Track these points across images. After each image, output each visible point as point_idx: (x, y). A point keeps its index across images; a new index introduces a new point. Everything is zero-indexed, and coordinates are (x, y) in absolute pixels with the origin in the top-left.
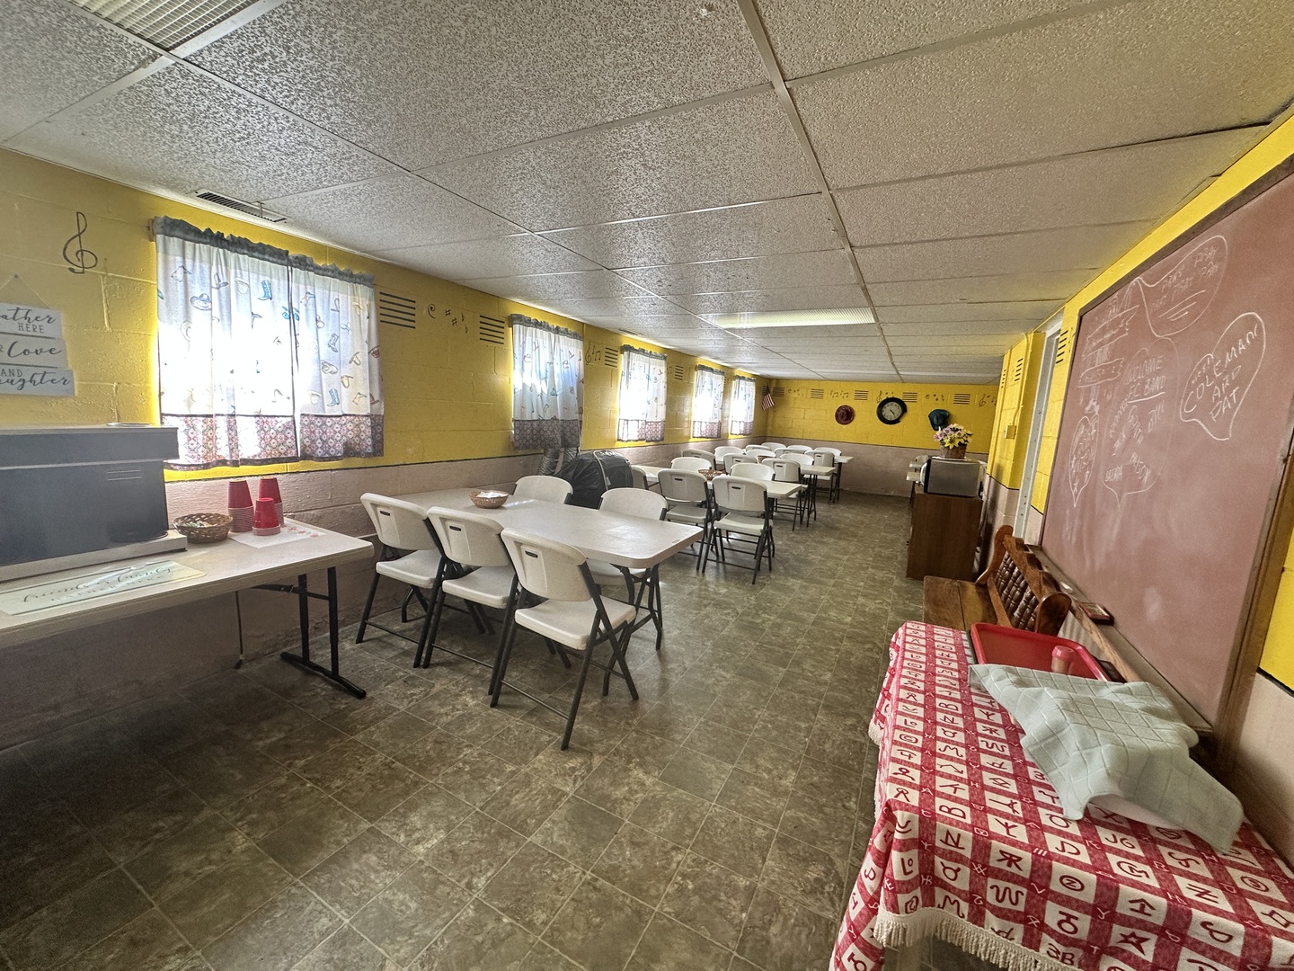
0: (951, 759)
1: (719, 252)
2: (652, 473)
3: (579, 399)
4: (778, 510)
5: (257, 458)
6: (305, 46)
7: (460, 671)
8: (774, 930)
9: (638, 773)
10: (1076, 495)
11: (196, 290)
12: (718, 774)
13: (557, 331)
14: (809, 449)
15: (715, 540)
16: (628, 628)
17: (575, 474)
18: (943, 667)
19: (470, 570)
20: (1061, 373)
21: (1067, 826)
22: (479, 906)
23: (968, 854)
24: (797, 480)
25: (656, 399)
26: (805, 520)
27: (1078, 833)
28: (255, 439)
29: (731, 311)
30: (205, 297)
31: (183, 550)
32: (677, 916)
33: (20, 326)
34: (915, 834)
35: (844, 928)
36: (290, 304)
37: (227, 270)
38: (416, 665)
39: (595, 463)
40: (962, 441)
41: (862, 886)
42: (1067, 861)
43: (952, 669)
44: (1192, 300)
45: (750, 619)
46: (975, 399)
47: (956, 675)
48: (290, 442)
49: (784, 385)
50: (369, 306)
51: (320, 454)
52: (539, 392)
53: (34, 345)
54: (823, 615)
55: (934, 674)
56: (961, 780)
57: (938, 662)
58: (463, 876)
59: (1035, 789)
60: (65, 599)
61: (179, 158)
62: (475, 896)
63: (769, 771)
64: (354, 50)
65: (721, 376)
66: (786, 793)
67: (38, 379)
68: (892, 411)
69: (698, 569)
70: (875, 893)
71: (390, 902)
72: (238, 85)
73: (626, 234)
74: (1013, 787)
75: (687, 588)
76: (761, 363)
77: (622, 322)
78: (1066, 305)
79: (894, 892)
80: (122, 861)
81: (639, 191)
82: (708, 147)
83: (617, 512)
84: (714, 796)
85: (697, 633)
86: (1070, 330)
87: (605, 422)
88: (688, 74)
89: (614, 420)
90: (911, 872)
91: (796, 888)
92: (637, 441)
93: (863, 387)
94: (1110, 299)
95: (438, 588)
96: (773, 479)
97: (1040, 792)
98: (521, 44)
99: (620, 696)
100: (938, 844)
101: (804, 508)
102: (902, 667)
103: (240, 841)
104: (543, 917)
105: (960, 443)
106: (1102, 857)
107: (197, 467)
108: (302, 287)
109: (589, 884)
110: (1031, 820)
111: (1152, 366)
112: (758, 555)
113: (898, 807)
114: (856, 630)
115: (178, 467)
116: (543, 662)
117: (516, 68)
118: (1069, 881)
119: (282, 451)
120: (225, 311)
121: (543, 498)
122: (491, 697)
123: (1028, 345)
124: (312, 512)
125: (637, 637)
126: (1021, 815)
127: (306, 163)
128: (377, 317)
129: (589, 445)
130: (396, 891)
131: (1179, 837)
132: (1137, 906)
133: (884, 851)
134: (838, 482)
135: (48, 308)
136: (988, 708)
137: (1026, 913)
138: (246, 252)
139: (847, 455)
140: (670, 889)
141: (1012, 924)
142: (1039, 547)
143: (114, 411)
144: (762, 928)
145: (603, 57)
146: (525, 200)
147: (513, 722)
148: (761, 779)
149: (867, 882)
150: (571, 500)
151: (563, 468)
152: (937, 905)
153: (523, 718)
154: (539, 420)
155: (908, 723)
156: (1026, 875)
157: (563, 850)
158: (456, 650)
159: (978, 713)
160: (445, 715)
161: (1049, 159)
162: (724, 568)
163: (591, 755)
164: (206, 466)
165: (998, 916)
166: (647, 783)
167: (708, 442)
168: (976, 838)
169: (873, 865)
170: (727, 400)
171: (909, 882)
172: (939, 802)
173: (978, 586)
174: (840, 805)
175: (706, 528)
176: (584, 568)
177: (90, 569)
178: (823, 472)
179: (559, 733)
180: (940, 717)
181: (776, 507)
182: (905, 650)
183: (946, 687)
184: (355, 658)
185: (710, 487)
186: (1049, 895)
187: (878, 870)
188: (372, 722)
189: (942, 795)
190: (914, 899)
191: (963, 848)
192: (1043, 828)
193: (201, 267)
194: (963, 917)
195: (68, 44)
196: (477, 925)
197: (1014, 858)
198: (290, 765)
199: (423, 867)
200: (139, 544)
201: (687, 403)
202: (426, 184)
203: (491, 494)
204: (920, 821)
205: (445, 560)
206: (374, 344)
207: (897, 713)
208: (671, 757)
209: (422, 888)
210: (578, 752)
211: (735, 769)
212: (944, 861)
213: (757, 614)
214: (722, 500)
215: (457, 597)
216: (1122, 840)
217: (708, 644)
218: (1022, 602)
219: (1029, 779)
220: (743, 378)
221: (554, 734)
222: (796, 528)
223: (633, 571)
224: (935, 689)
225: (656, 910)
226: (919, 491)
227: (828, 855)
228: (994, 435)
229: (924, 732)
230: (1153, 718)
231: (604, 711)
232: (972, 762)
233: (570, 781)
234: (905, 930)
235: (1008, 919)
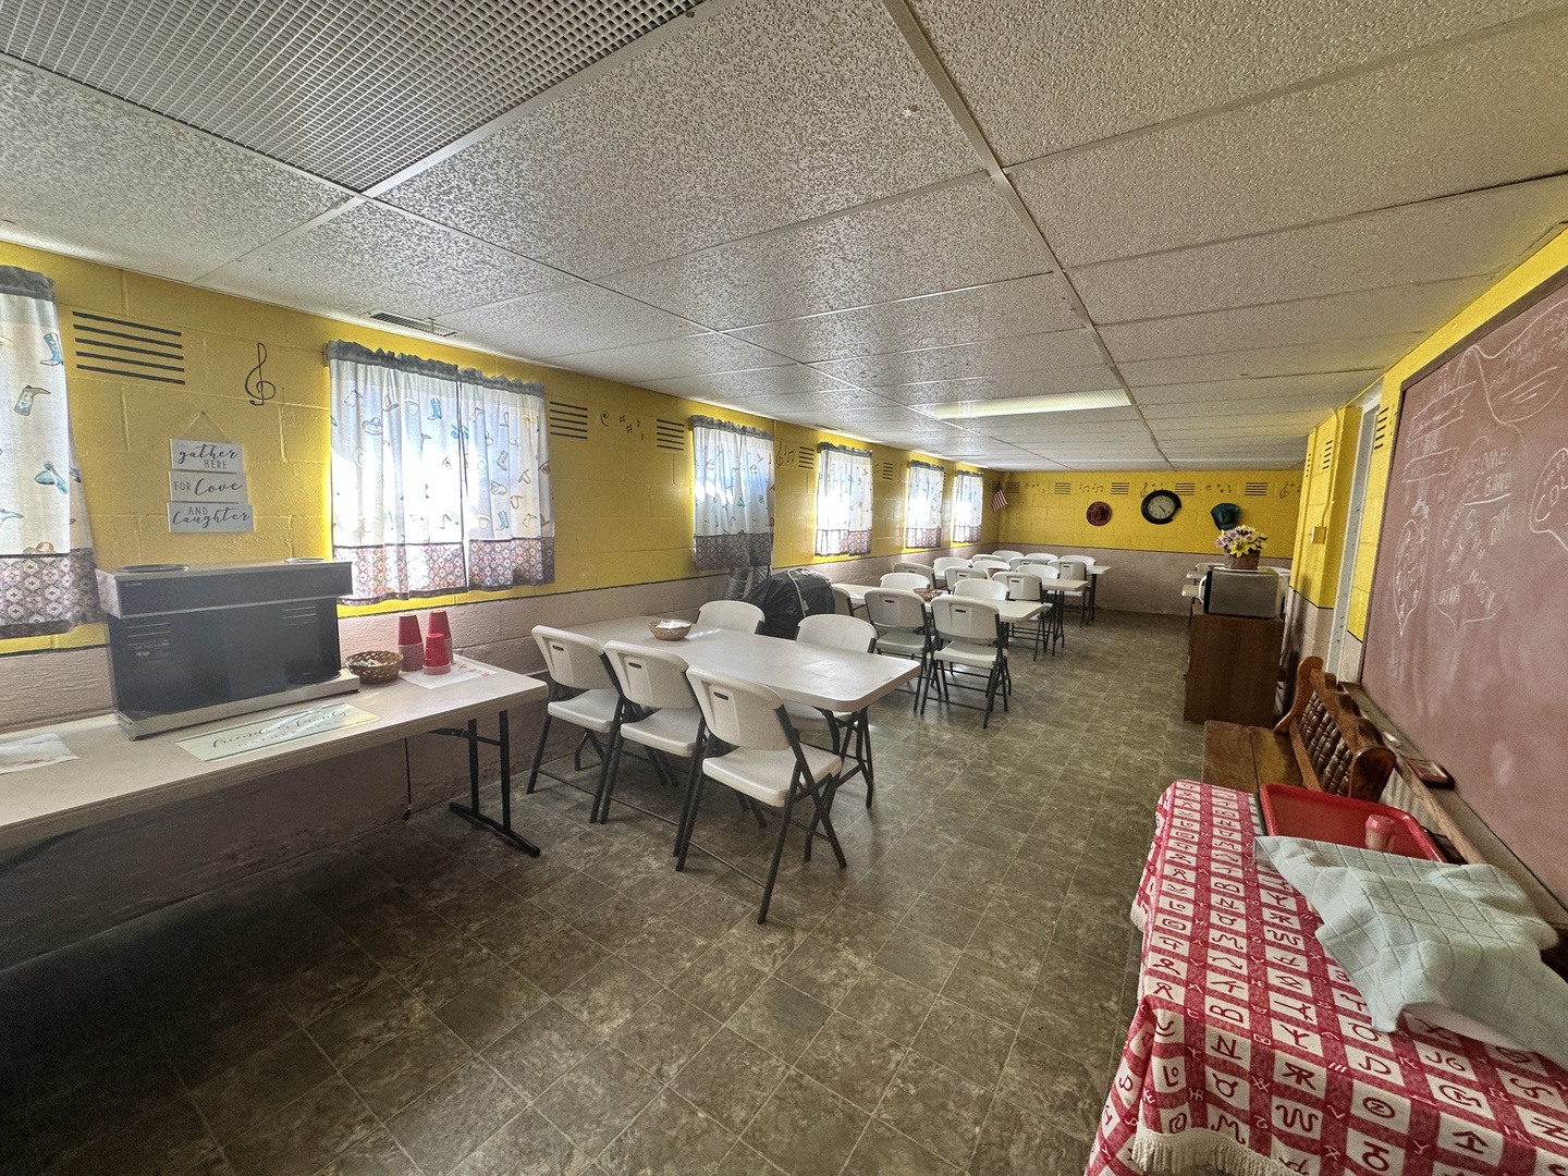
0: (1228, 951)
1: (933, 339)
2: (857, 594)
3: (770, 508)
4: (1016, 634)
5: (426, 590)
6: (491, 177)
7: (641, 828)
8: (1014, 1150)
9: (848, 954)
10: (1403, 620)
11: (367, 416)
12: (945, 961)
13: (743, 431)
14: (1053, 558)
15: (936, 674)
16: (833, 782)
17: (767, 596)
18: (1222, 838)
19: (650, 711)
20: (1380, 461)
21: (1376, 1039)
22: (671, 1097)
23: (1246, 1064)
24: (1038, 597)
25: (861, 504)
26: (1050, 646)
27: (1391, 1049)
28: (424, 570)
29: (950, 400)
30: (376, 421)
31: (356, 692)
32: (897, 1125)
33: (206, 463)
34: (1180, 1038)
35: (1097, 1147)
36: (460, 422)
37: (397, 391)
38: (593, 820)
39: (790, 584)
40: (1254, 547)
41: (1117, 1100)
42: (1372, 1081)
43: (1233, 841)
44: (1541, 379)
45: (981, 771)
46: (1274, 488)
47: (1239, 848)
48: (459, 572)
49: (1018, 479)
50: (539, 418)
51: (488, 584)
52: (724, 503)
53: (216, 481)
54: (1075, 768)
55: (1211, 847)
56: (1239, 977)
57: (1216, 831)
58: (653, 1063)
59: (1336, 993)
60: (250, 745)
61: (357, 284)
62: (666, 1085)
63: (1007, 960)
64: (539, 177)
65: (939, 472)
66: (1028, 987)
67: (220, 515)
68: (1160, 507)
69: (915, 709)
70: (1133, 1106)
71: (576, 1086)
72: (423, 216)
73: (823, 326)
74: (1307, 989)
75: (904, 733)
76: (989, 455)
77: (820, 417)
78: (1386, 375)
79: (1155, 1106)
80: (303, 1022)
81: (838, 284)
82: (916, 237)
83: (816, 643)
84: (939, 986)
85: (916, 789)
86: (1390, 406)
87: (799, 533)
88: (891, 170)
89: (811, 530)
90: (1177, 1083)
91: (1041, 1102)
92: (838, 555)
93: (1122, 478)
94: (1441, 370)
95: (615, 734)
96: (1008, 599)
97: (1342, 996)
98: (710, 158)
99: (824, 861)
100: (1209, 1051)
101: (1049, 632)
102: (1169, 837)
103: (417, 1008)
104: (743, 1114)
105: (1250, 550)
106: (1420, 1079)
107: (368, 601)
108: (471, 402)
109: (793, 1080)
110: (1328, 1028)
111: (1493, 460)
112: (990, 692)
113: (1158, 1005)
114: (1118, 787)
115: (349, 602)
116: (734, 820)
117: (704, 179)
118: (1376, 1105)
119: (451, 582)
120: (395, 433)
121: (731, 627)
122: (676, 860)
123: (1338, 422)
124: (480, 647)
125: (845, 793)
126: (1315, 1023)
127: (482, 280)
128: (548, 431)
129: (782, 563)
130: (580, 1073)
131: (1528, 1060)
132: (1464, 1140)
133: (1143, 1057)
134: (1092, 598)
135: (230, 443)
136: (1280, 891)
137: (1324, 1140)
138: (416, 370)
139: (1105, 563)
140: (888, 1093)
141: (1307, 1155)
142: (1359, 686)
143: (290, 545)
144: (1001, 1147)
145: (797, 162)
146: (710, 300)
147: (701, 889)
148: (998, 969)
149: (1123, 1094)
150: (764, 629)
151: (752, 591)
152: (1210, 1126)
153: (713, 885)
154: (724, 535)
155: (1174, 906)
156: (1321, 1095)
157: (762, 1039)
158: (636, 804)
159: (1265, 896)
160: (627, 878)
161: (1337, 220)
162: (949, 708)
163: (792, 930)
164: (376, 600)
165: (1286, 1143)
166: (859, 966)
167: (925, 553)
168: (1255, 1047)
169: (1130, 1073)
170: (948, 501)
171: (1174, 1095)
172: (1209, 1001)
173: (1278, 733)
174: (1096, 1004)
175: (924, 659)
176: (782, 713)
177: (269, 712)
178: (1072, 587)
179: (755, 903)
180: (1215, 899)
181: (1013, 631)
182: (1173, 816)
183: (1225, 863)
184: (529, 812)
185: (928, 609)
186: (1350, 1120)
187: (1136, 1079)
188: (547, 884)
189: (1213, 993)
190: (1181, 1117)
191: (1239, 1058)
192: (1343, 1040)
193: (372, 390)
194: (1244, 1143)
195: (269, 194)
196: (669, 1118)
197: (1305, 1073)
198: (464, 929)
199: (609, 1049)
200: (315, 685)
201: (899, 507)
202: (604, 292)
203: (673, 624)
204: (1186, 1023)
205: (623, 700)
206: (544, 459)
207: (1161, 892)
208: (887, 938)
209: (609, 1072)
210: (779, 926)
211: (964, 955)
212: (1217, 1073)
213: (990, 765)
214: (943, 625)
215: (635, 742)
216: (1448, 1061)
217: (930, 801)
218: (1334, 757)
219: (1328, 980)
220: (967, 473)
221: (749, 905)
222: (1040, 657)
223: (837, 714)
224: (1210, 866)
225: (872, 1115)
226: (1198, 611)
227: (1082, 1065)
228: (1299, 537)
229: (1194, 916)
230: (1490, 909)
231: (807, 879)
232: (1255, 956)
233: (769, 961)
234: (1170, 1153)
235: (1301, 1148)
